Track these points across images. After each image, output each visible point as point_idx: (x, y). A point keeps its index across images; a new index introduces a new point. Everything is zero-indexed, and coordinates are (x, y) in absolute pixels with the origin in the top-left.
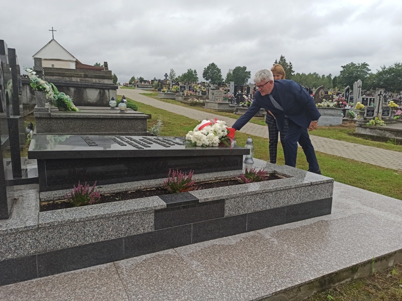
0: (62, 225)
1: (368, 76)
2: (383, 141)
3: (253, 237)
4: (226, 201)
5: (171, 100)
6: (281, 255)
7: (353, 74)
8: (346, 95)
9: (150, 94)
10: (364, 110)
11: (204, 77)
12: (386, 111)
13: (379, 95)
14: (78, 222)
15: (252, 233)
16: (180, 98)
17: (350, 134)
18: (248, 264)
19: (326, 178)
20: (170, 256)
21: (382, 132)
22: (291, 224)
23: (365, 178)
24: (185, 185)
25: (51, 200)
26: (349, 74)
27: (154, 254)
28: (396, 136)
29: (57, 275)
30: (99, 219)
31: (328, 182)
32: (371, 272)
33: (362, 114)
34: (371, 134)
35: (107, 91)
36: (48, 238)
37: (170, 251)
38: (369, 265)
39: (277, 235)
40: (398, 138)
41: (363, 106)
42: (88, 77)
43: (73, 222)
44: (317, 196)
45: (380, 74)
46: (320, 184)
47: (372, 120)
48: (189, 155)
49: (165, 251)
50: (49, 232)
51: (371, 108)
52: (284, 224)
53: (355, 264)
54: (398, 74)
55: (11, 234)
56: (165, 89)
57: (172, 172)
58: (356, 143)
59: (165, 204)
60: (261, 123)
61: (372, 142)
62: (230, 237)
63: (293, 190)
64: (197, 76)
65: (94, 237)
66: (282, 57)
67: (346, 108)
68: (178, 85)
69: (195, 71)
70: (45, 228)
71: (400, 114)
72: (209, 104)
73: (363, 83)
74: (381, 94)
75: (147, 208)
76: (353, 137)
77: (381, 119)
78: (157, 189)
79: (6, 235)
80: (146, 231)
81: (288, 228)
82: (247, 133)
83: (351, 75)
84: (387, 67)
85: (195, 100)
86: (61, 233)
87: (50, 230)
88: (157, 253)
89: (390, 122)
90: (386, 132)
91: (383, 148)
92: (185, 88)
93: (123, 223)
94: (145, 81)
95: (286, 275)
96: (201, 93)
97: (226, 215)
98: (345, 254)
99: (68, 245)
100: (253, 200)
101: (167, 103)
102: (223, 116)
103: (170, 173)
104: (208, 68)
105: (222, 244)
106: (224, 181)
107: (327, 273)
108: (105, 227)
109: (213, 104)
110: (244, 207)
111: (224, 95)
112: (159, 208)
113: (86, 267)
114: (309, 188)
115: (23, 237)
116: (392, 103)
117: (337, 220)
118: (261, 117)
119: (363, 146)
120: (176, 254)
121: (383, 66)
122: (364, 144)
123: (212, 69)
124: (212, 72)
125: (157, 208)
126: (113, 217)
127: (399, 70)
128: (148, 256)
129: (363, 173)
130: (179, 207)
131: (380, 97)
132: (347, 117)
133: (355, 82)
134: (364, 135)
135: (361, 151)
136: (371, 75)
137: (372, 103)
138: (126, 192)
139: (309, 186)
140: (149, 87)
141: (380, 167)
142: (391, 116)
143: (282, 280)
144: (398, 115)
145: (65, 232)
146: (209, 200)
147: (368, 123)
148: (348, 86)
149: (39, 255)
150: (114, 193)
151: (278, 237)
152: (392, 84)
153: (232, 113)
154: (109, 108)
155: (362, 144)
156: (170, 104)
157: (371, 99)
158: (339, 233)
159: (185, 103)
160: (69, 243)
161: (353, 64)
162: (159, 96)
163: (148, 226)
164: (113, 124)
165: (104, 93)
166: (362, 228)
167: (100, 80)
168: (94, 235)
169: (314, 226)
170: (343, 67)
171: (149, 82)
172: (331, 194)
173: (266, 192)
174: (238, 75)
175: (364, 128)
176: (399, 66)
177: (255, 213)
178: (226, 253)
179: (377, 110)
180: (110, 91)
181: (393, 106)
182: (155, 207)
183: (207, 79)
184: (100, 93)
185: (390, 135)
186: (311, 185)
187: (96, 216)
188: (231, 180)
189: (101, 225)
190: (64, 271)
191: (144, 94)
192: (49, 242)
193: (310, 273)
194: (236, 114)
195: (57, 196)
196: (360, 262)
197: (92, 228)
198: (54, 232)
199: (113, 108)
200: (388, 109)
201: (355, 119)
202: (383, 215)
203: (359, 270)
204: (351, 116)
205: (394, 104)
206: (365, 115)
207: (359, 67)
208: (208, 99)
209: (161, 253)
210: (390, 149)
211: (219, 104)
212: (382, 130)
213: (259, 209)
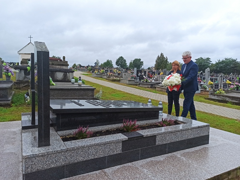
0: (78, 148)
1: (210, 65)
2: (225, 103)
3: (171, 156)
4: (157, 136)
5: (100, 78)
6: (189, 166)
7: (202, 63)
8: (201, 76)
9: (87, 74)
10: (213, 85)
11: (116, 64)
12: (225, 85)
13: (221, 77)
14: (86, 147)
15: (170, 154)
16: (105, 77)
17: (206, 99)
18: (173, 170)
19: (206, 124)
20: (130, 166)
21: (224, 98)
22: (189, 149)
23: (221, 124)
24: (133, 127)
25: (64, 136)
26: (200, 63)
27: (122, 166)
28: (232, 100)
29: (74, 177)
30: (96, 145)
31: (207, 126)
32: (237, 175)
33: (212, 87)
34: (218, 99)
35: (68, 74)
36: (71, 156)
37: (130, 164)
38: (236, 171)
39: (184, 155)
40: (233, 101)
41: (212, 82)
42: (54, 65)
43: (83, 147)
44: (201, 134)
45: (217, 64)
46: (203, 127)
47: (218, 91)
48: (132, 111)
49: (127, 164)
50: (72, 153)
51: (217, 84)
52: (185, 149)
53: (229, 170)
54: (227, 64)
55: (54, 154)
56: (96, 72)
57: (125, 120)
58: (211, 104)
59: (127, 137)
60: (155, 92)
61: (219, 103)
62: (159, 156)
63: (189, 130)
64: (112, 64)
65: (93, 156)
66: (162, 54)
67: (201, 83)
68: (104, 69)
69: (111, 61)
70: (70, 150)
71: (232, 87)
72: (123, 81)
73: (210, 69)
74: (222, 76)
75: (118, 140)
76: (207, 100)
77: (222, 90)
78: (117, 129)
79: (52, 154)
80: (118, 153)
81: (188, 151)
82: (148, 98)
83: (201, 64)
84: (221, 60)
85: (115, 78)
86: (77, 153)
87: (72, 152)
88: (123, 165)
89: (227, 92)
90: (226, 98)
91: (226, 107)
92: (108, 71)
93: (107, 148)
94: (83, 67)
95: (195, 176)
96: (117, 74)
97: (157, 144)
98: (223, 165)
99: (80, 160)
100: (170, 136)
101: (98, 80)
102: (132, 87)
103: (124, 121)
104: (119, 59)
105: (156, 160)
106: (151, 126)
107: (216, 175)
108: (98, 150)
109: (126, 81)
110: (166, 140)
111: (131, 75)
112: (124, 140)
113: (88, 173)
114: (198, 129)
115: (60, 155)
116: (228, 81)
117: (213, 147)
118: (154, 88)
119: (215, 106)
120: (133, 165)
121: (218, 60)
122: (215, 105)
123: (121, 60)
124: (121, 61)
125: (123, 140)
126: (102, 145)
127: (227, 62)
128: (119, 166)
129: (219, 121)
130: (134, 139)
131: (221, 78)
132: (203, 88)
133: (206, 69)
134: (214, 99)
135: (215, 108)
136: (212, 64)
137: (216, 81)
138: (101, 131)
139: (198, 128)
140: (86, 70)
141: (227, 118)
142: (228, 88)
143: (194, 178)
144: (232, 88)
145: (79, 152)
146: (149, 136)
147: (215, 93)
148: (202, 71)
149: (66, 165)
150: (95, 132)
151: (184, 156)
152: (224, 69)
153: (137, 85)
154: (71, 83)
155: (214, 105)
156: (100, 80)
157: (215, 79)
158: (216, 154)
159: (108, 80)
160: (81, 159)
161: (202, 58)
162: (93, 75)
163: (119, 150)
164: (76, 92)
165: (66, 74)
166: (227, 151)
167: (61, 66)
168: (93, 154)
169: (202, 151)
170: (196, 60)
171: (85, 67)
172: (209, 133)
173: (176, 132)
174: (136, 63)
175: (214, 95)
176: (227, 60)
177: (171, 143)
178: (160, 165)
179: (220, 85)
180: (70, 73)
181: (229, 83)
182: (122, 139)
183: (118, 66)
184: (64, 74)
185: (229, 100)
186: (199, 127)
187: (94, 144)
188: (154, 125)
189: (97, 149)
190: (77, 175)
191: (83, 74)
192: (71, 158)
193: (208, 175)
194: (139, 86)
195: (67, 133)
196: (231, 169)
197: (92, 150)
198: (74, 152)
199: (73, 83)
200: (226, 85)
201: (207, 90)
202: (237, 144)
203: (231, 174)
204: (205, 88)
205: (229, 82)
206: (214, 88)
207: (205, 60)
208: (122, 77)
209: (125, 165)
210: (230, 108)
211: (129, 80)
212: (224, 96)
213: (173, 141)
